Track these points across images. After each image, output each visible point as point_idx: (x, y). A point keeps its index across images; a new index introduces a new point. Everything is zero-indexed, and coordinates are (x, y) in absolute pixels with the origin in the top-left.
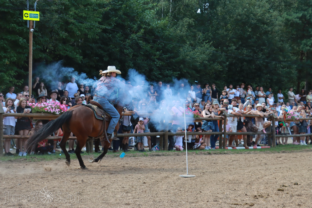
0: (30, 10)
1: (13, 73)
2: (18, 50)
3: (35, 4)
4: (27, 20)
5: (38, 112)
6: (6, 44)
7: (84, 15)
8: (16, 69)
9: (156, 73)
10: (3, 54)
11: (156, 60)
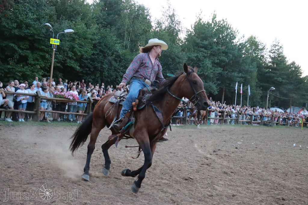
0: (54, 38)
1: (41, 73)
2: (45, 61)
3: (58, 35)
4: (52, 44)
5: (60, 97)
6: (38, 56)
7: (83, 44)
8: (43, 71)
9: (119, 79)
10: (37, 62)
11: (120, 72)
